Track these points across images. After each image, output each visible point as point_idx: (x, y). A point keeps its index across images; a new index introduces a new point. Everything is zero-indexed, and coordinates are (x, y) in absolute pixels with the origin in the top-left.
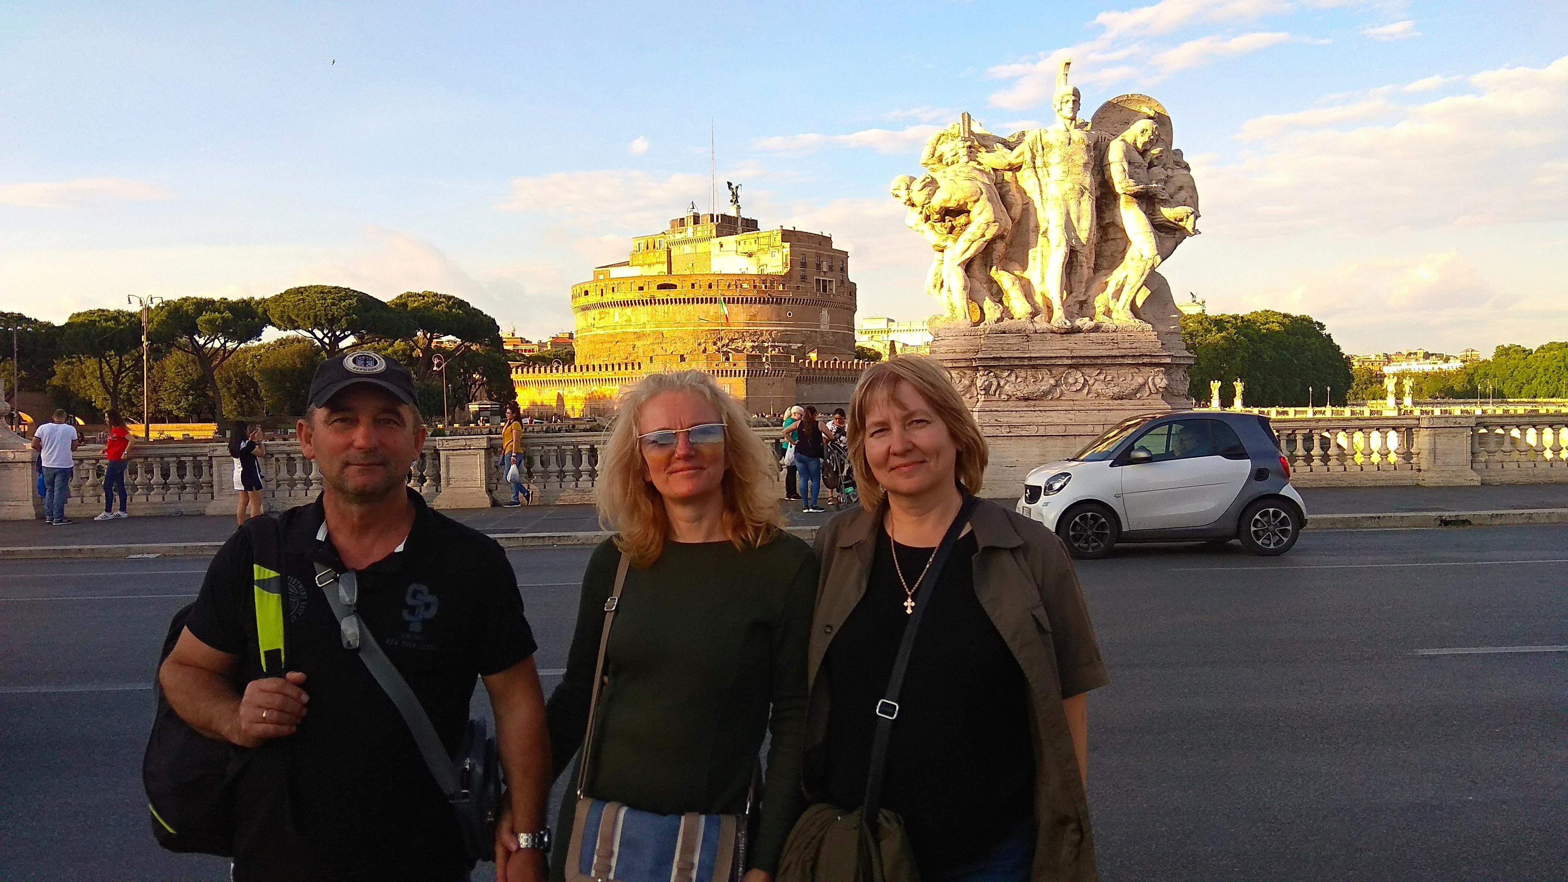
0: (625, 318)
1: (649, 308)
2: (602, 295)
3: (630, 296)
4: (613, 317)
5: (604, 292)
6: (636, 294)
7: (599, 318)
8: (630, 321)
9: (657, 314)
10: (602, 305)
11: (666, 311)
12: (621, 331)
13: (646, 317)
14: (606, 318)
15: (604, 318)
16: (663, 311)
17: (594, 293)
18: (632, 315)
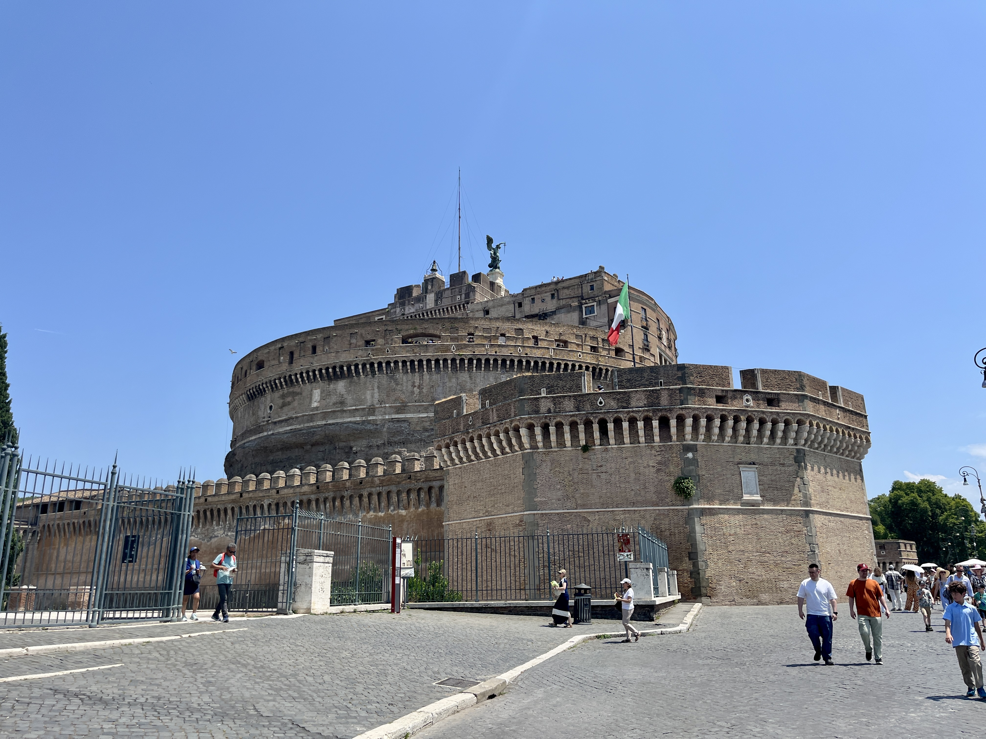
0: (334, 399)
1: (382, 378)
2: (291, 362)
3: (345, 357)
4: (308, 400)
5: (296, 356)
6: (360, 353)
7: (280, 405)
8: (342, 403)
9: (399, 387)
10: (289, 381)
11: (417, 384)
12: (324, 422)
13: (376, 395)
14: (296, 404)
15: (289, 403)
16: (410, 383)
17: (276, 362)
18: (349, 392)
